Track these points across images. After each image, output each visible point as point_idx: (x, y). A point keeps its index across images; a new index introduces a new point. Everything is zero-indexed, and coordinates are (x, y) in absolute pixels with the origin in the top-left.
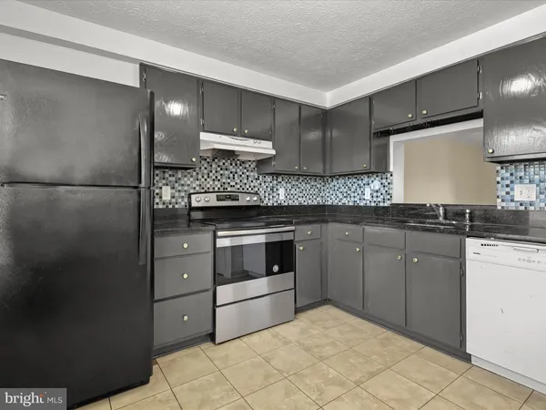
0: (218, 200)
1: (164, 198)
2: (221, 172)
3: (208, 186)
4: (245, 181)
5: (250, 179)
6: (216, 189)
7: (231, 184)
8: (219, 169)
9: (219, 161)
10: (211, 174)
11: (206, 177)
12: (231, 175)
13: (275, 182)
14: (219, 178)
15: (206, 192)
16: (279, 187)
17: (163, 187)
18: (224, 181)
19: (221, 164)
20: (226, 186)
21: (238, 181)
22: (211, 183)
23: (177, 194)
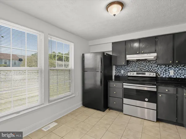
0: (137, 74)
1: (122, 73)
2: (140, 65)
3: (135, 70)
4: (151, 68)
5: (153, 67)
6: (138, 71)
7: (144, 69)
8: (139, 64)
9: (139, 61)
10: (136, 66)
11: (134, 67)
12: (144, 66)
13: (167, 68)
14: (139, 67)
15: (134, 72)
16: (170, 70)
17: (122, 70)
18: (141, 68)
19: (140, 62)
20: (142, 70)
21: (147, 68)
22: (136, 69)
23: (125, 72)
